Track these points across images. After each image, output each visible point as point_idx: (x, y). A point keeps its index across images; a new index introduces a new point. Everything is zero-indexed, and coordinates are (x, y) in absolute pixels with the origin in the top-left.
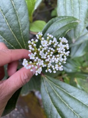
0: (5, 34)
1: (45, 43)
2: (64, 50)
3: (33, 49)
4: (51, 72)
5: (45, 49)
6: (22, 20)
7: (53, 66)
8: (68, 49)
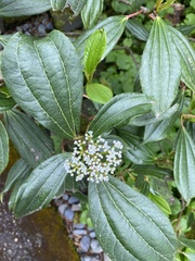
2: (115, 158)
6: (73, 88)
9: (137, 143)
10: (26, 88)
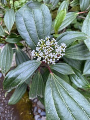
0: (33, 36)
1: (48, 43)
2: (61, 51)
3: (40, 45)
4: (46, 62)
5: (48, 47)
6: (46, 29)
7: (48, 59)
8: (64, 51)
9: (79, 74)
10: (24, 26)
